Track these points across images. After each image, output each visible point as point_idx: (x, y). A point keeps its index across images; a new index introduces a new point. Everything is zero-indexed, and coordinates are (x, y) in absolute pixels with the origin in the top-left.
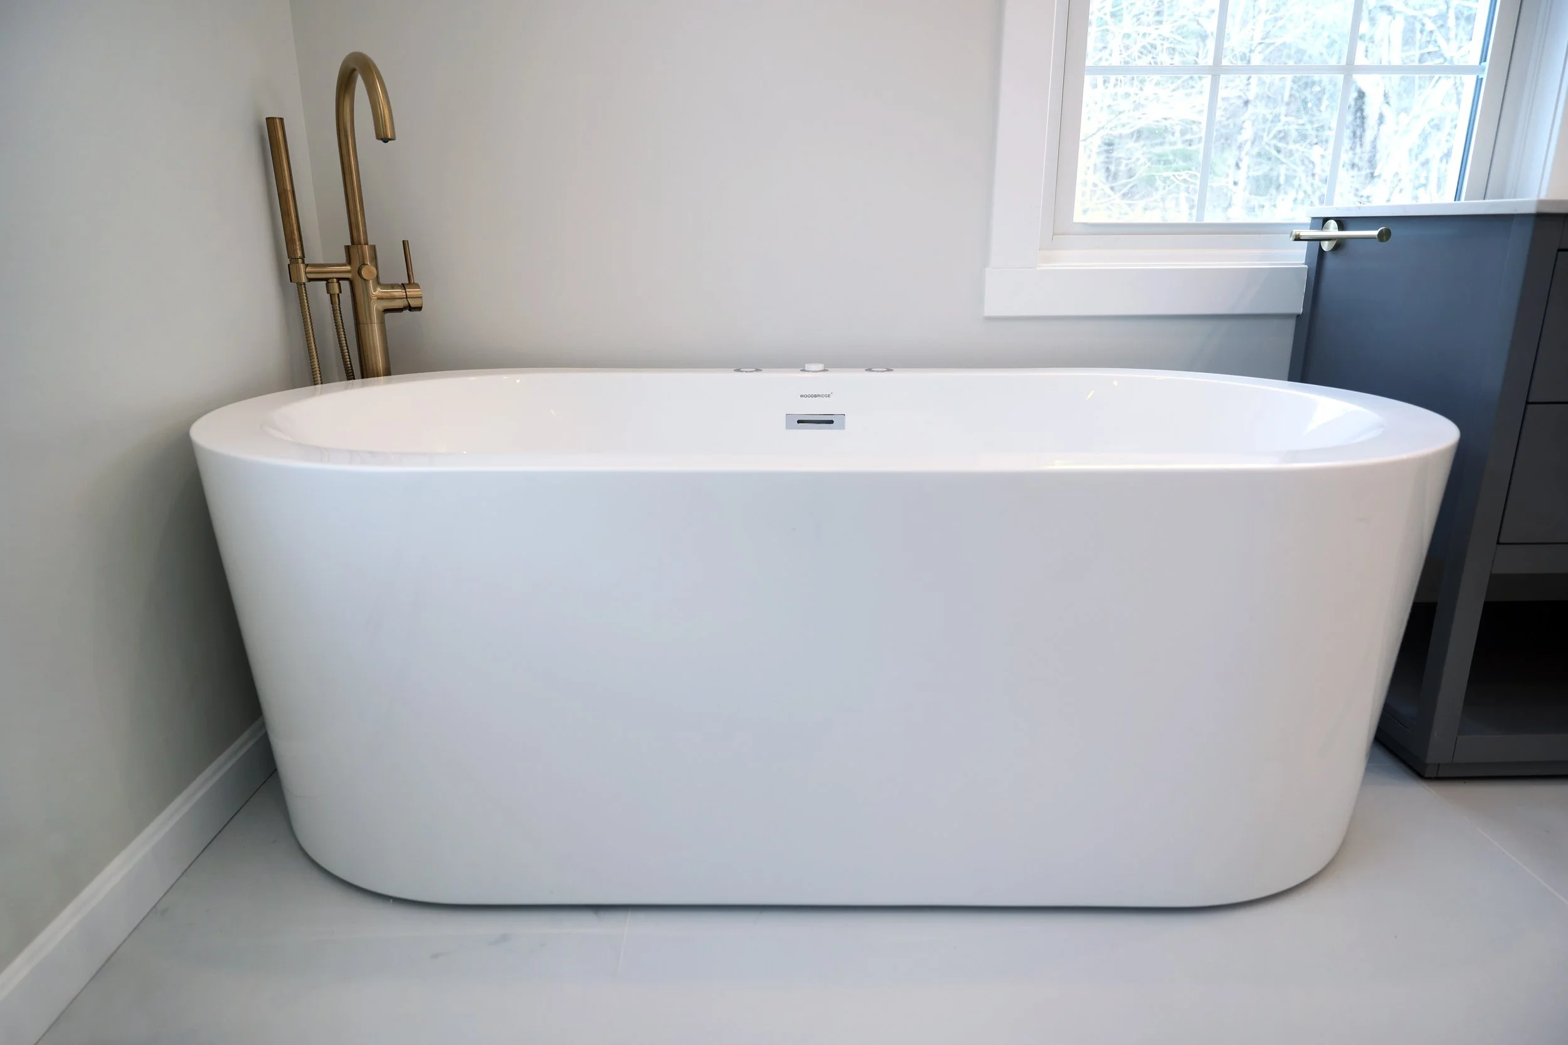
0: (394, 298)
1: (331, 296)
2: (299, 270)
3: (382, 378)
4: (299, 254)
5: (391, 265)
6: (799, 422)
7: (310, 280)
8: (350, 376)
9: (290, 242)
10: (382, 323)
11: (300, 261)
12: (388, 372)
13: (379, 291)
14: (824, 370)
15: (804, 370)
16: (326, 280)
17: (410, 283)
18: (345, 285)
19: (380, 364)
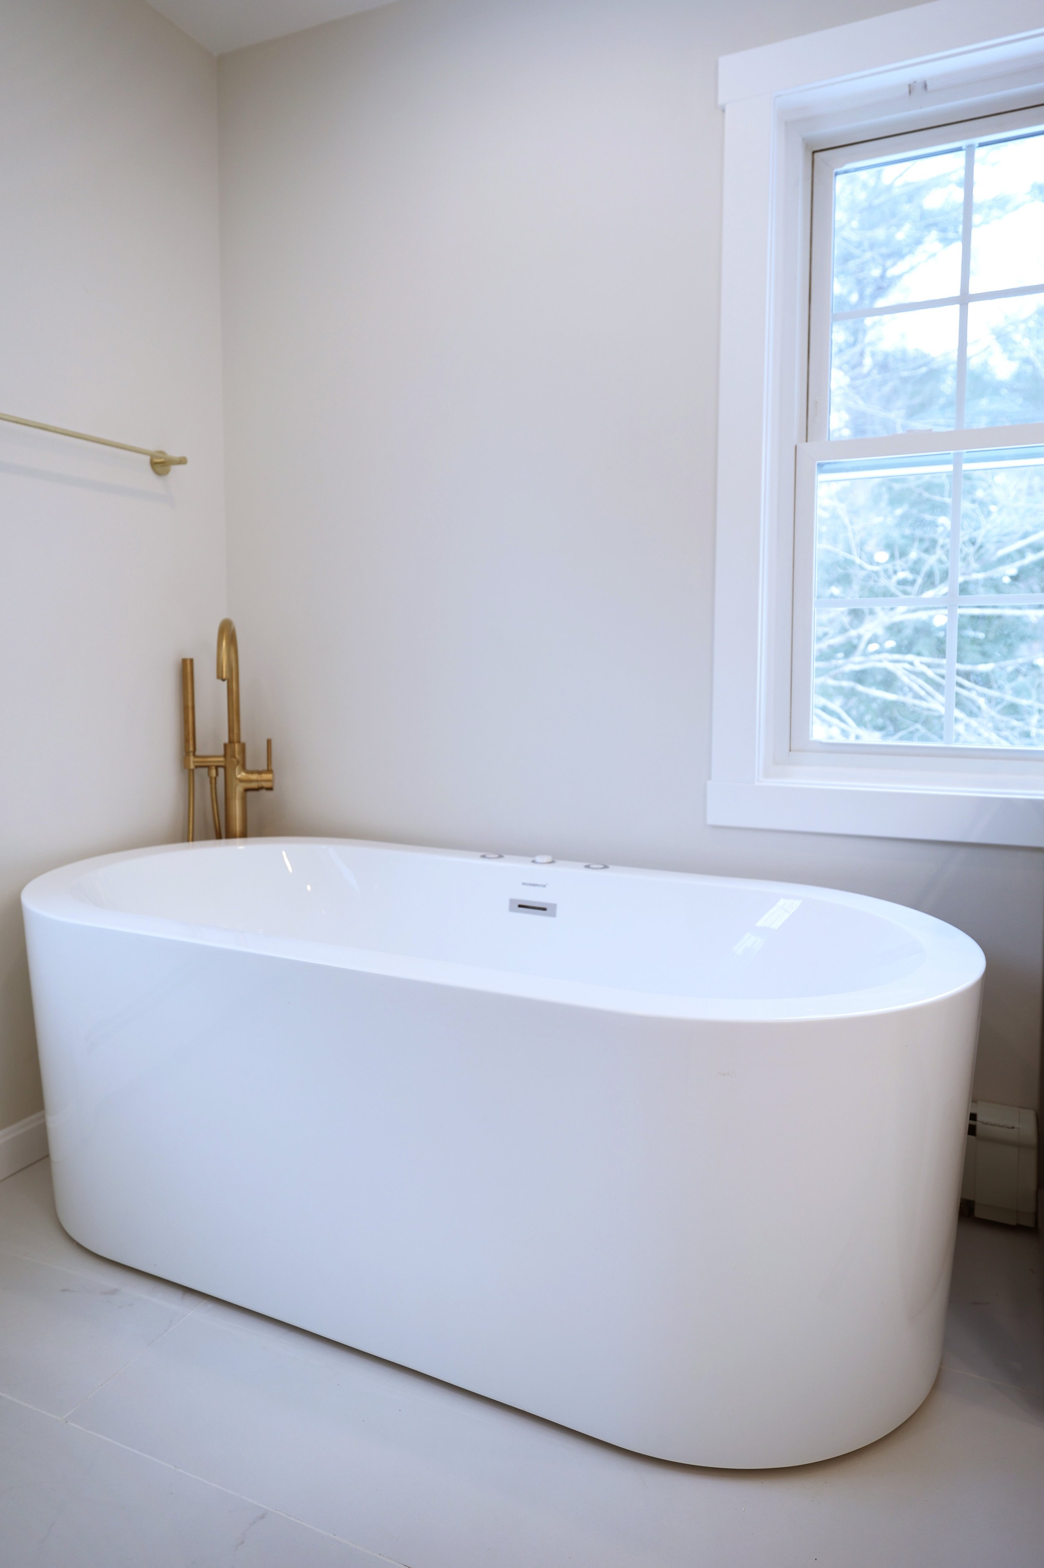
0: (251, 781)
1: (211, 778)
2: (189, 760)
3: (238, 840)
4: (191, 749)
5: (255, 756)
6: (520, 906)
7: (197, 767)
8: (219, 836)
9: (186, 740)
10: (244, 800)
11: (191, 754)
12: (244, 835)
13: (242, 775)
14: (552, 862)
15: (534, 862)
16: (209, 767)
17: (269, 771)
18: (221, 771)
19: (238, 826)
